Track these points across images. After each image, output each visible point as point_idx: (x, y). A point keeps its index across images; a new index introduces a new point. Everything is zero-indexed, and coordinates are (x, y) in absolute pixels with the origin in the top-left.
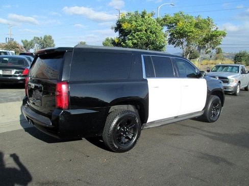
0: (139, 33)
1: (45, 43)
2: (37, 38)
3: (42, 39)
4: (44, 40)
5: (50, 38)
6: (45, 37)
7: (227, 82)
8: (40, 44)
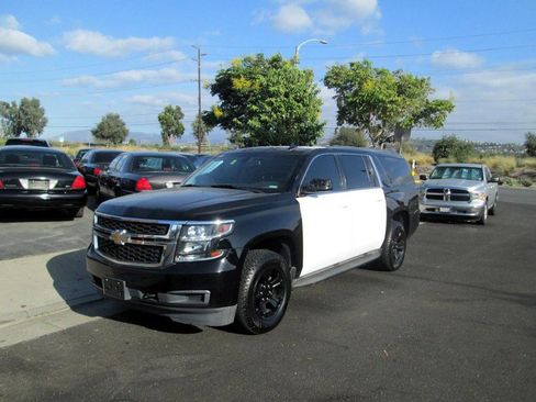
0: (273, 100)
1: (22, 115)
2: (4, 104)
3: (14, 105)
4: (21, 109)
5: (35, 103)
6: (24, 103)
7: (468, 199)
8: (12, 119)
